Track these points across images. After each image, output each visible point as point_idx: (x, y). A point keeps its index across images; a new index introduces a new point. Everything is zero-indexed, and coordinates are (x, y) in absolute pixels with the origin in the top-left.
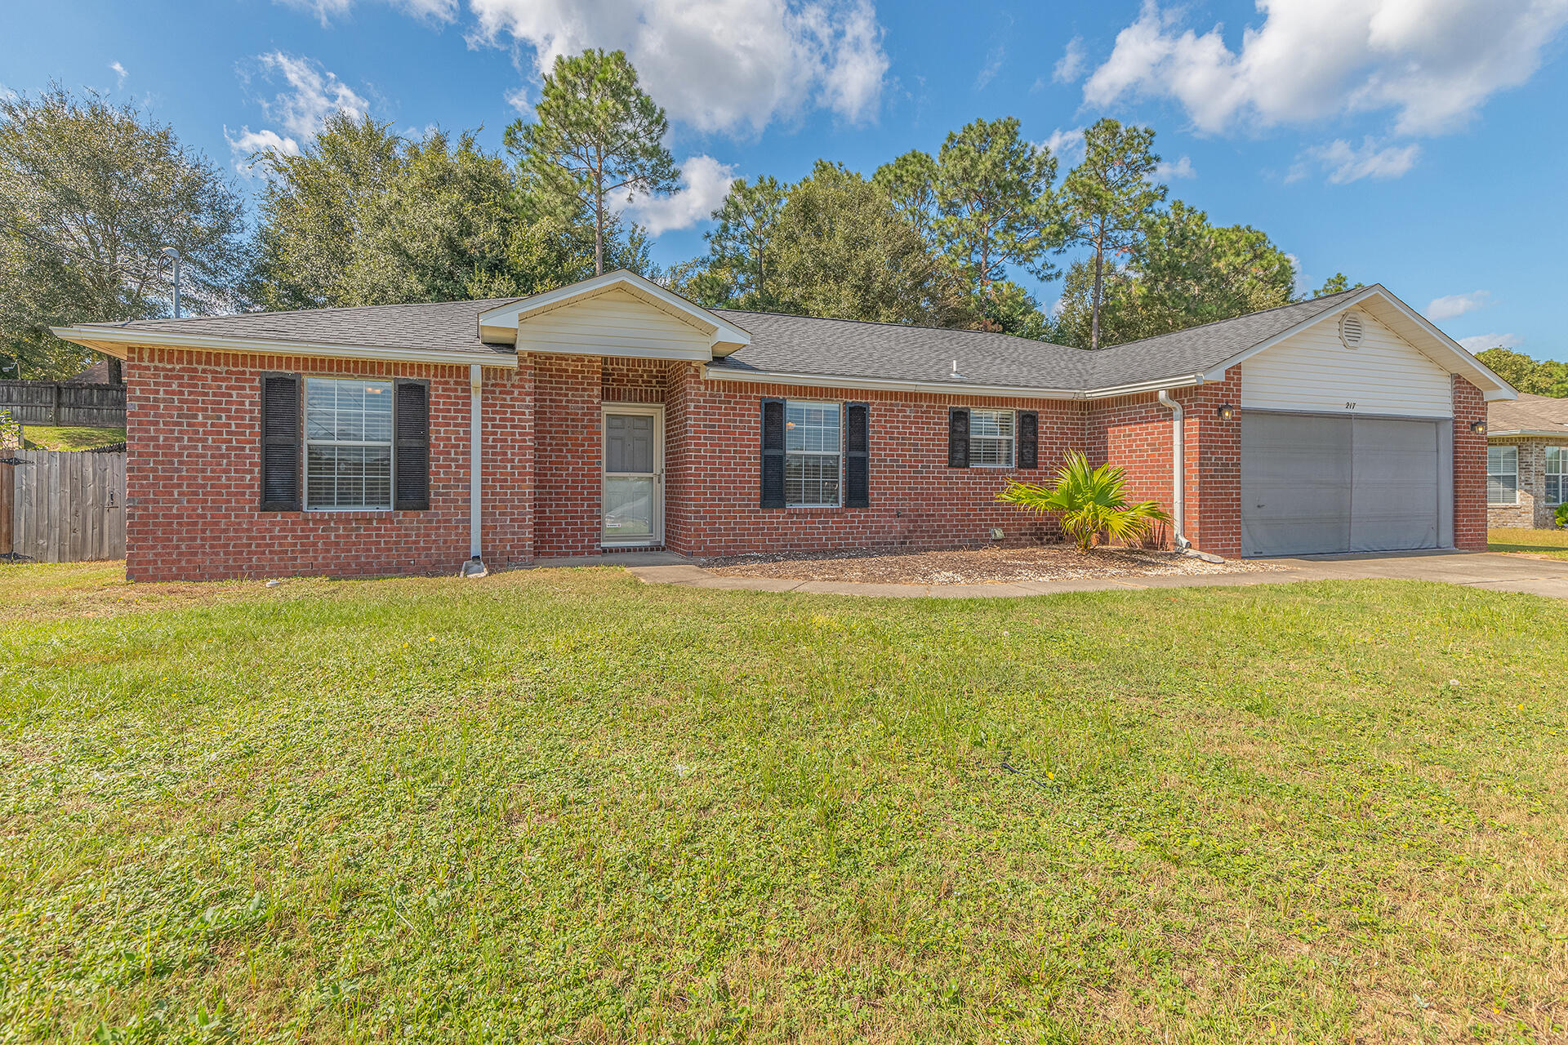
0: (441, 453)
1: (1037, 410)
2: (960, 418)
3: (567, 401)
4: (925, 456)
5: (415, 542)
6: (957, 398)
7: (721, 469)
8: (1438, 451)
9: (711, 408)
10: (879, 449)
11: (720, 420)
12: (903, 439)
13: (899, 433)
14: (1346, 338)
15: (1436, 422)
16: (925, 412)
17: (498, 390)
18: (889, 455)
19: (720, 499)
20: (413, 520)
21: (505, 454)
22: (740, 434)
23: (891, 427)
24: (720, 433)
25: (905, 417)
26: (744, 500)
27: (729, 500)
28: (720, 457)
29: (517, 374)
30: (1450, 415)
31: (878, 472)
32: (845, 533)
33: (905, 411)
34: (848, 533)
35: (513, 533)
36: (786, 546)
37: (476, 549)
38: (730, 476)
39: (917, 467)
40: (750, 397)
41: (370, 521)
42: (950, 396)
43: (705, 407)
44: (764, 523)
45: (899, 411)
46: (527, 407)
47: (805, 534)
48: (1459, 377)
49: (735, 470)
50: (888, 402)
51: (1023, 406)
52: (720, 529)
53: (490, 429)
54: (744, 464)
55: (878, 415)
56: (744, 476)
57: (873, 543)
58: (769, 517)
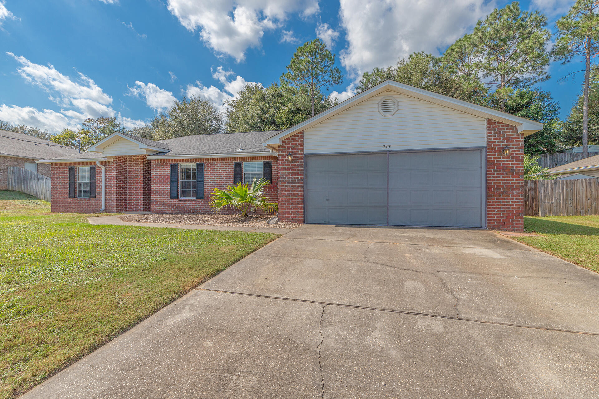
0: (98, 184)
1: (272, 160)
2: (238, 166)
3: (135, 168)
4: (225, 180)
5: (94, 206)
6: (237, 158)
7: (160, 187)
8: (481, 167)
9: (157, 168)
10: (208, 179)
11: (159, 171)
12: (217, 174)
13: (215, 173)
14: (382, 111)
15: (479, 149)
16: (225, 165)
17: (109, 167)
18: (212, 181)
19: (159, 196)
20: (93, 200)
21: (110, 183)
22: (165, 175)
23: (212, 171)
24: (159, 175)
25: (217, 167)
26: (166, 196)
27: (162, 196)
28: (159, 183)
29: (113, 162)
30: (485, 145)
31: (208, 186)
32: (197, 207)
33: (217, 165)
34: (198, 207)
35: (112, 204)
36: (178, 211)
37: (103, 207)
38: (162, 188)
39: (222, 184)
40: (168, 164)
41: (86, 200)
42: (234, 158)
43: (155, 168)
44: (171, 203)
45: (215, 165)
46: (115, 171)
47: (184, 207)
48: (489, 120)
49: (164, 187)
50: (211, 162)
51: (265, 159)
52: (159, 205)
53: (107, 177)
54: (166, 185)
55: (208, 167)
56: (166, 188)
57: (206, 211)
58: (173, 201)
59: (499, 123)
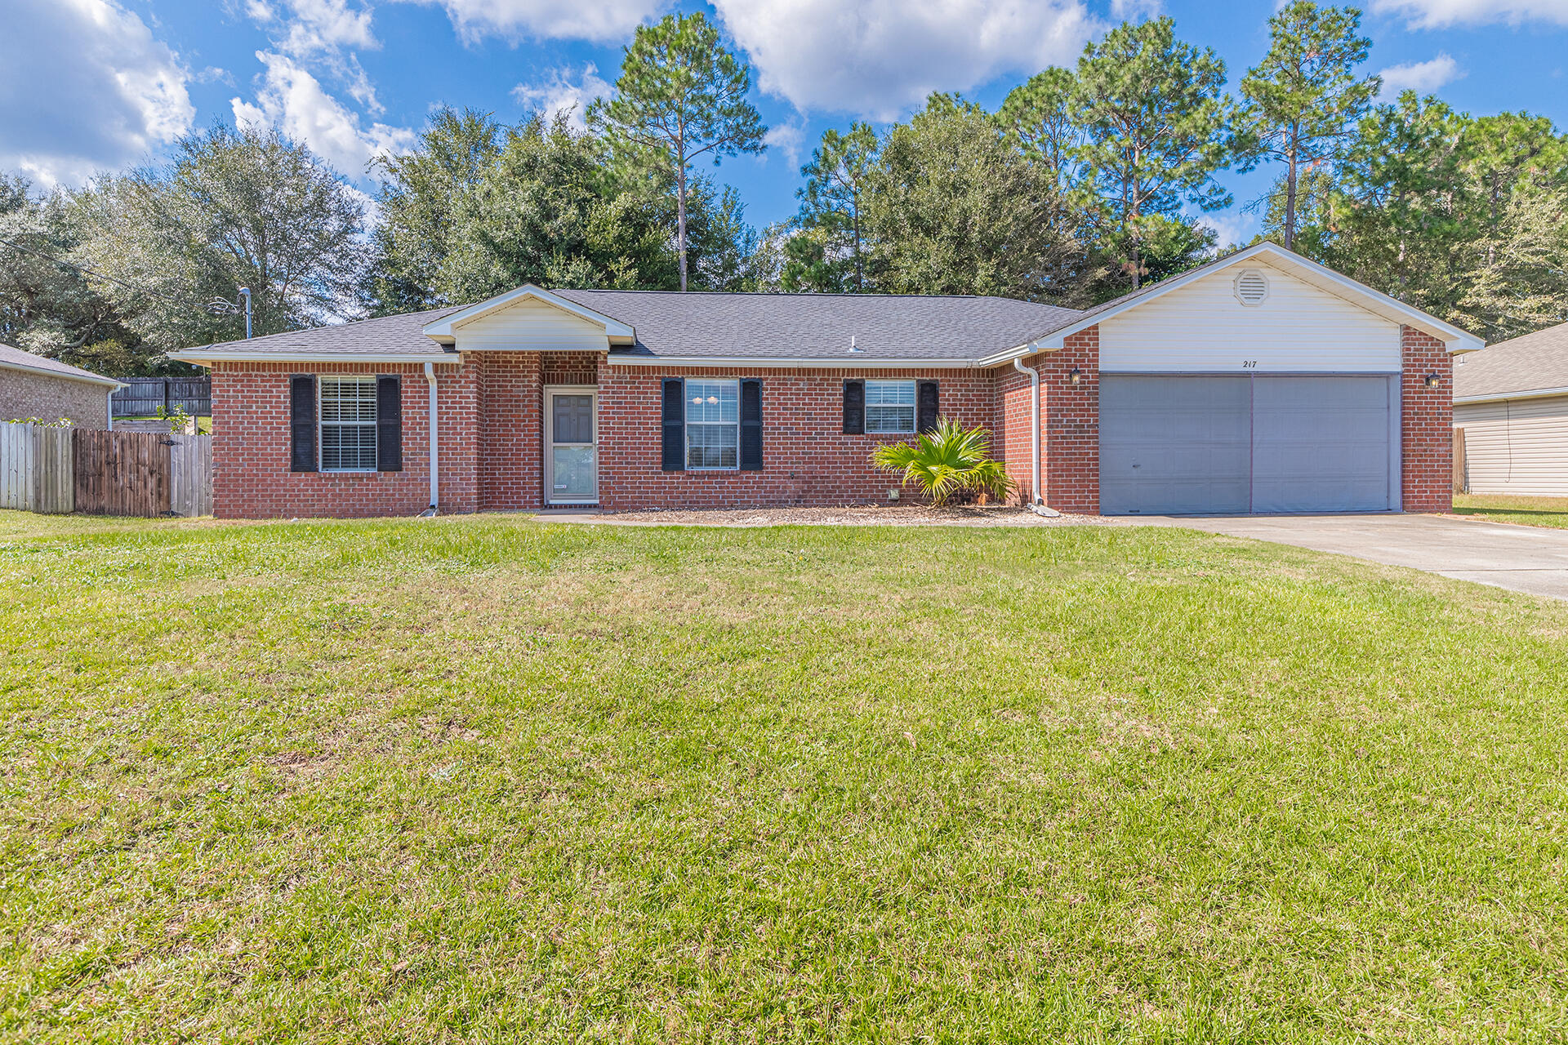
0: (410, 429)
1: (939, 378)
2: (854, 390)
3: (512, 386)
4: (819, 424)
5: (393, 495)
6: (851, 371)
7: (627, 438)
8: (1388, 407)
9: (619, 388)
10: (773, 419)
11: (626, 398)
12: (796, 409)
13: (792, 404)
14: (1243, 297)
15: (1387, 376)
16: (819, 385)
17: (449, 380)
18: (783, 424)
19: (627, 463)
20: (390, 479)
21: (455, 429)
22: (643, 408)
23: (784, 399)
24: (626, 408)
25: (798, 389)
26: (647, 463)
27: (635, 463)
28: (627, 428)
29: (464, 367)
30: (1399, 369)
31: (771, 439)
32: (741, 492)
33: (798, 385)
34: (744, 492)
35: (463, 489)
36: (685, 502)
37: (434, 501)
38: (635, 443)
39: (811, 434)
40: (652, 378)
41: (362, 479)
42: (844, 369)
43: (613, 388)
44: (665, 483)
45: (792, 384)
46: (471, 392)
47: (703, 492)
48: (1408, 328)
49: (640, 439)
50: (782, 377)
51: (922, 376)
52: (627, 488)
53: (444, 410)
54: (648, 433)
55: (771, 389)
56: (647, 444)
57: (767, 501)
58: (670, 478)
59: (1421, 333)
